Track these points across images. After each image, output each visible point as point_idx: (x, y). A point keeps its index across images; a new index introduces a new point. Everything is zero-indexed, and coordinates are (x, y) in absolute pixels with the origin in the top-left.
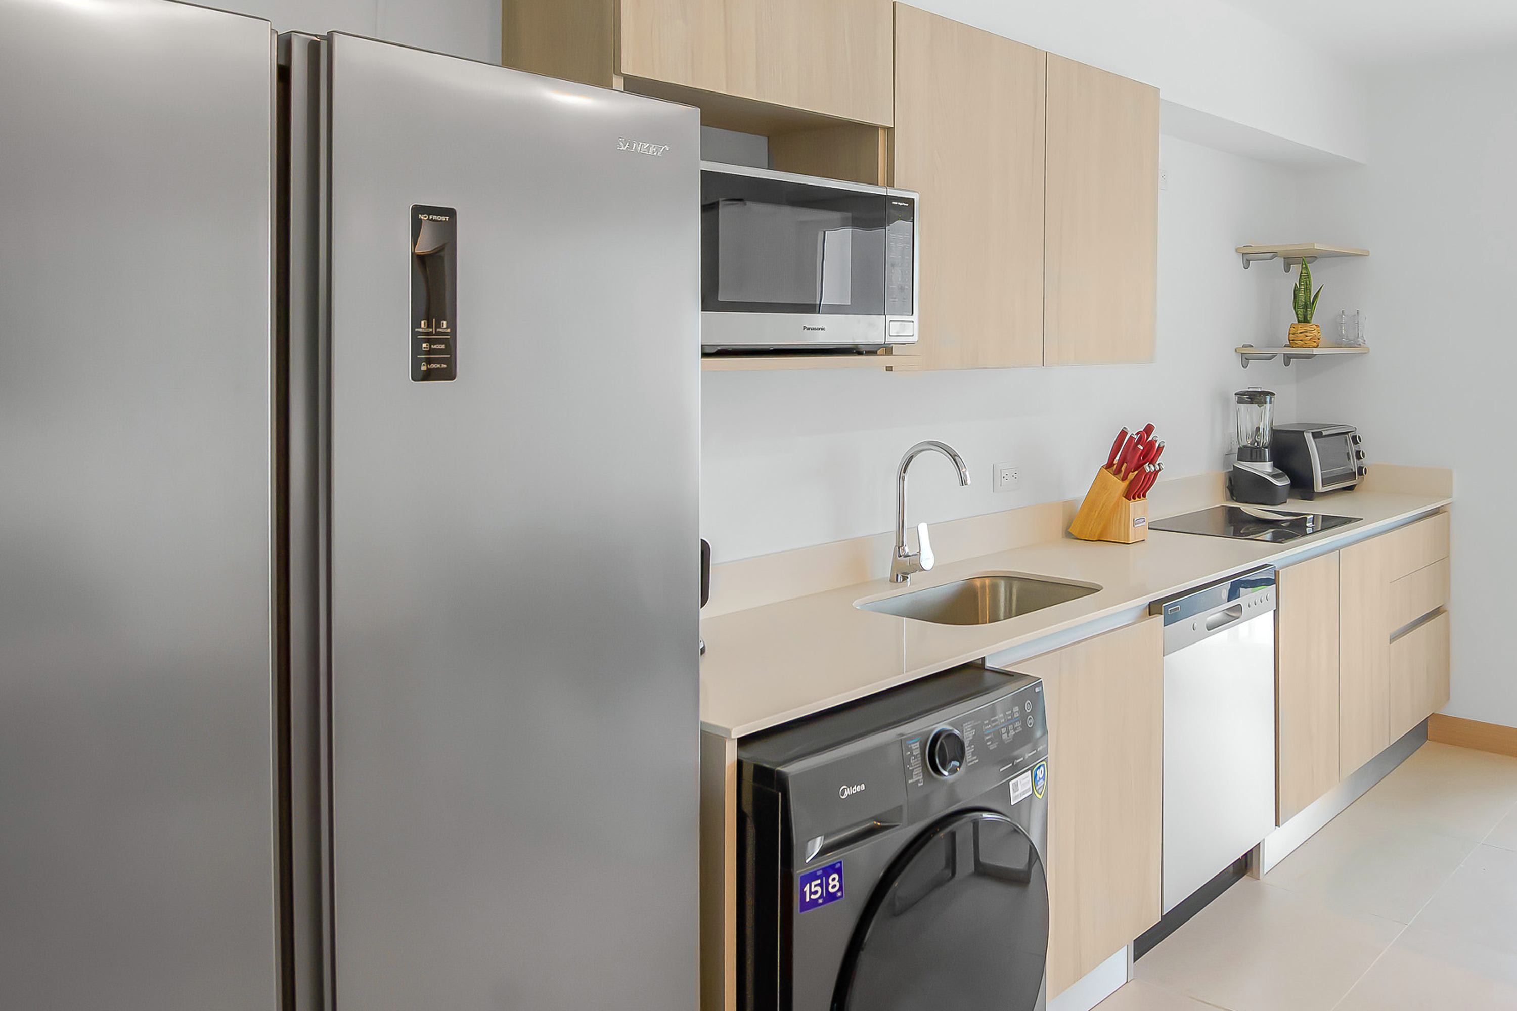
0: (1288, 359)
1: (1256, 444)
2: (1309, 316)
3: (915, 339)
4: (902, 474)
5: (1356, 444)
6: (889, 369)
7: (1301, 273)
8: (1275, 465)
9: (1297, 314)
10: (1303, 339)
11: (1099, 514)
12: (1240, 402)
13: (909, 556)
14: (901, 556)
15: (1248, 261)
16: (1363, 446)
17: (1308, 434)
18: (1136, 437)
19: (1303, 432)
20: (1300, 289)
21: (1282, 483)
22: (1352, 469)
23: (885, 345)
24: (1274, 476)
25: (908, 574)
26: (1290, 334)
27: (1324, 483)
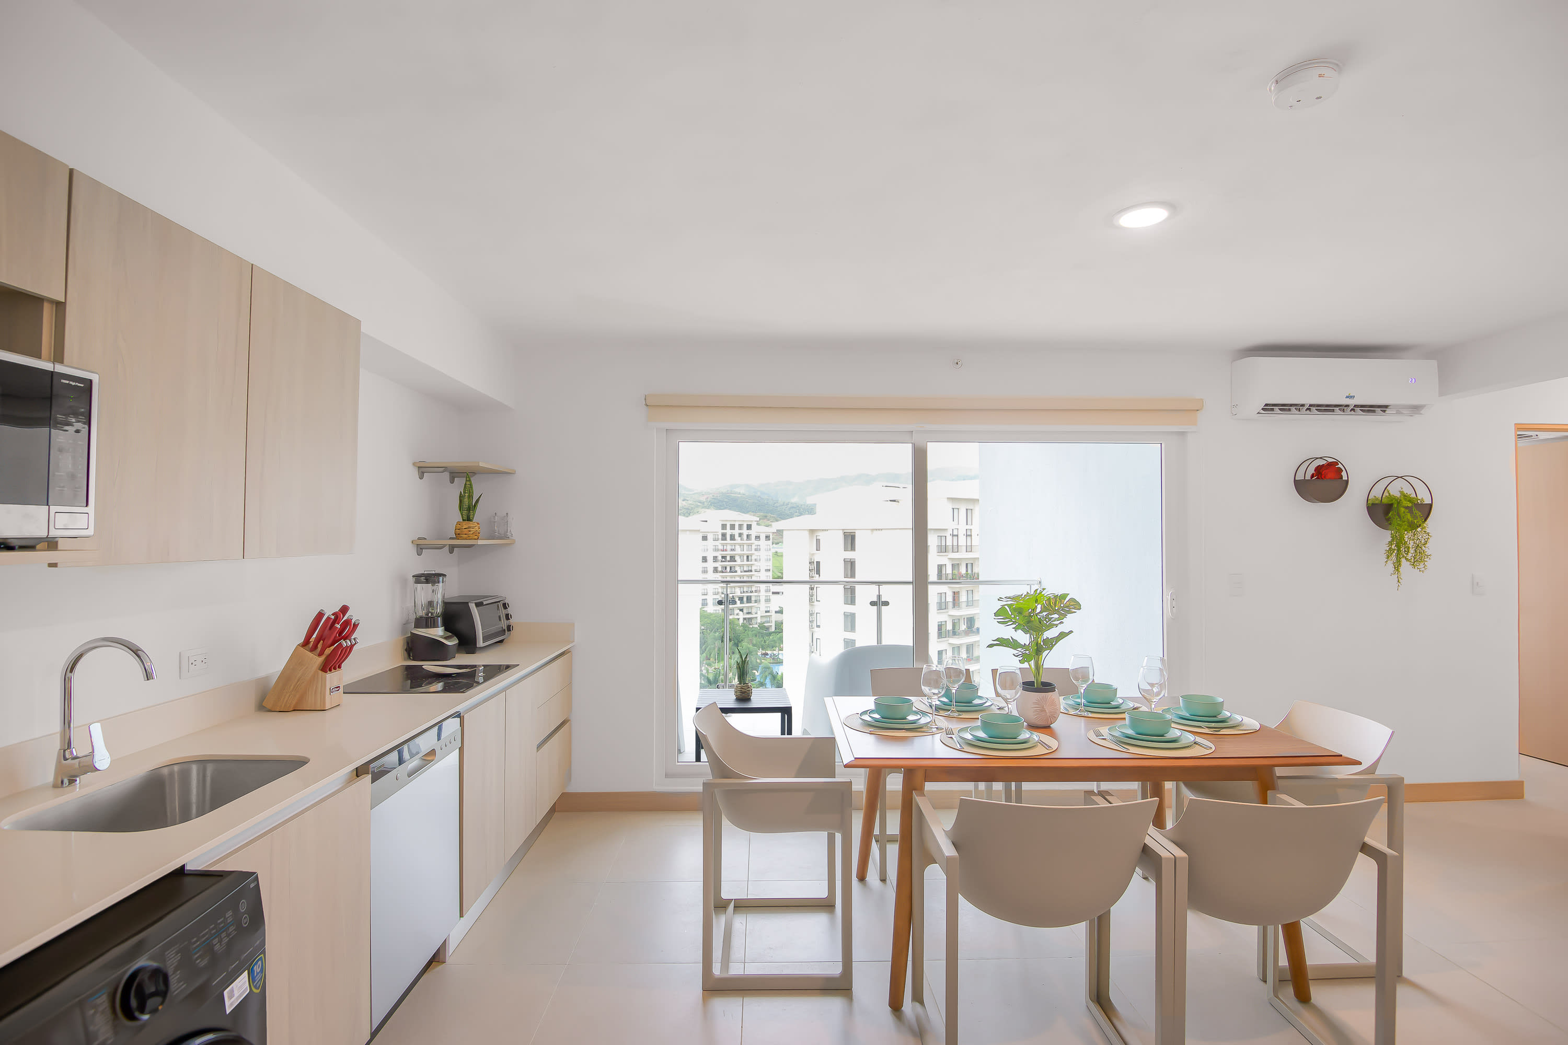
0: (452, 548)
1: (430, 615)
2: (471, 516)
3: (90, 532)
4: (69, 674)
5: (505, 609)
6: (53, 565)
7: (466, 484)
8: (446, 630)
9: (462, 515)
10: (467, 533)
11: (294, 687)
12: (417, 582)
13: (78, 758)
14: (67, 759)
15: (423, 473)
16: (510, 611)
17: (471, 604)
18: (333, 617)
19: (468, 603)
20: (465, 496)
21: (453, 642)
22: (502, 628)
23: (48, 539)
24: (446, 638)
25: (77, 776)
26: (456, 529)
27: (485, 640)
